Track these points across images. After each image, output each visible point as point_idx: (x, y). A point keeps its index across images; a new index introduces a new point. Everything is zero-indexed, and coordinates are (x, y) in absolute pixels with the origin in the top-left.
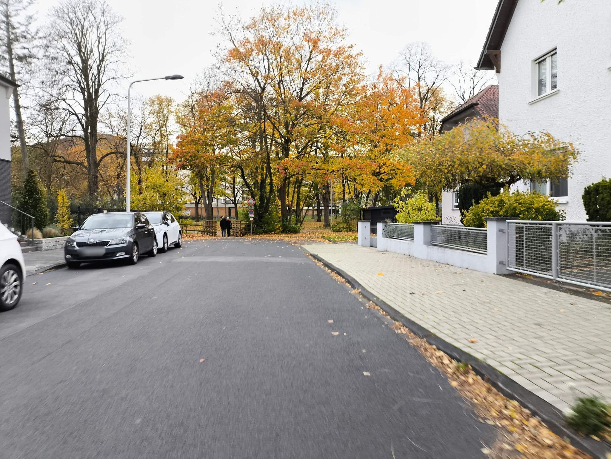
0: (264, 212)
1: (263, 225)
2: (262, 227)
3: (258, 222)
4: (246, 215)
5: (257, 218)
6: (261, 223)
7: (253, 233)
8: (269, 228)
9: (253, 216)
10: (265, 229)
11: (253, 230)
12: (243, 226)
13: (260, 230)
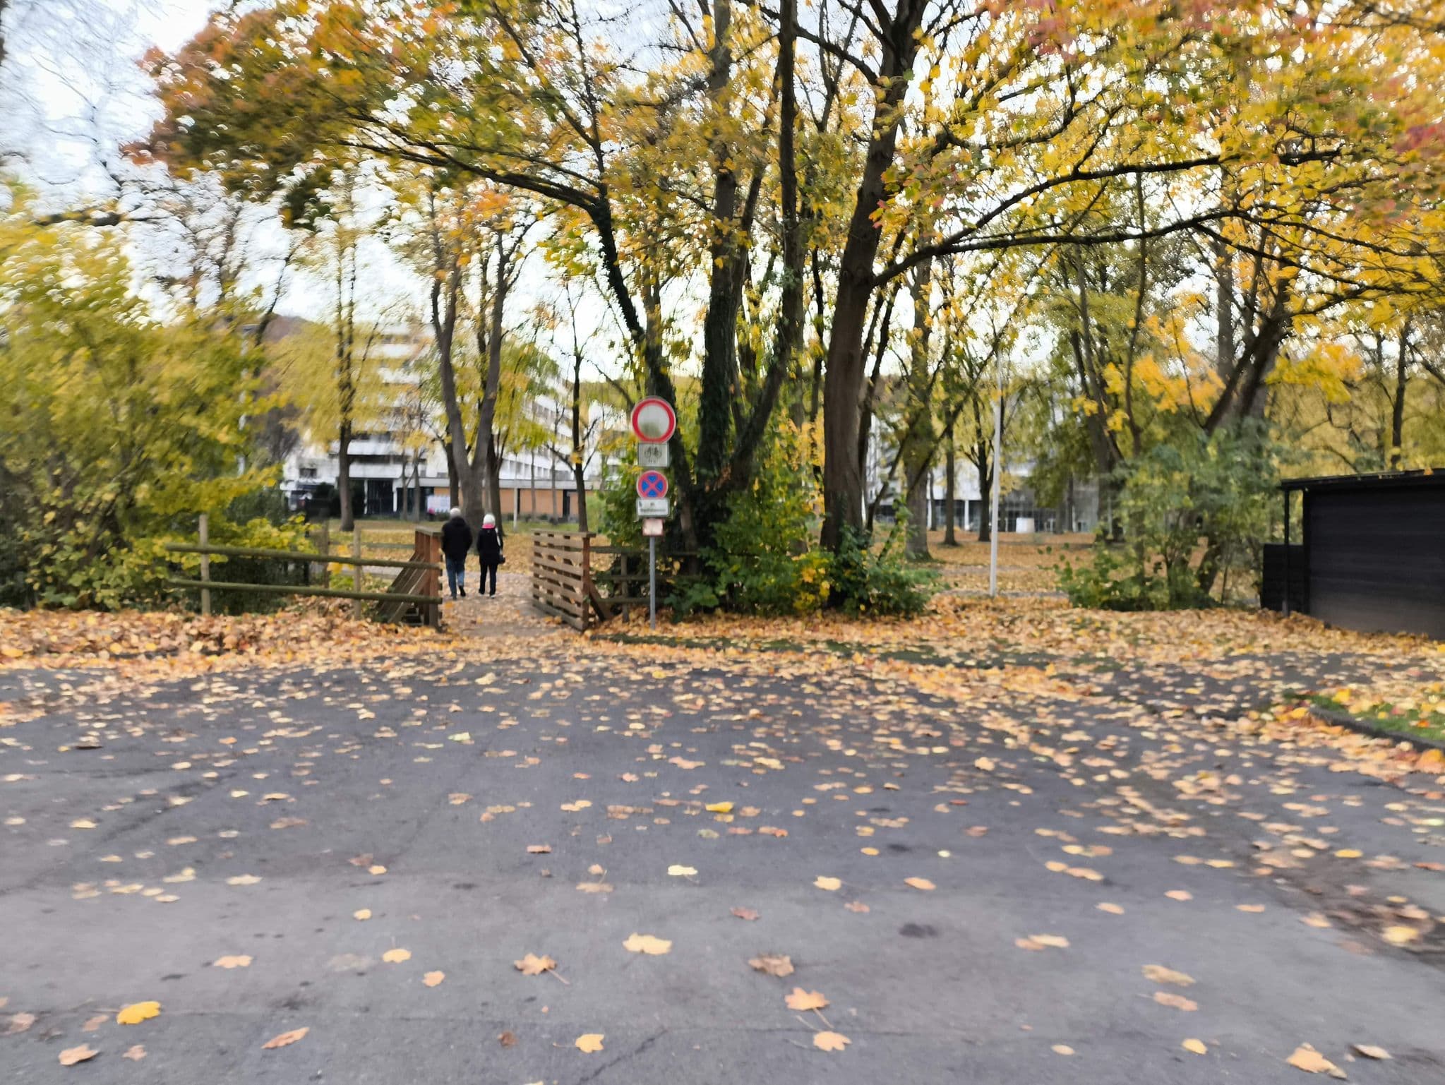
0: (727, 487)
1: (719, 565)
2: (712, 577)
3: (691, 541)
4: (620, 504)
5: (685, 523)
6: (704, 552)
7: (659, 607)
8: (753, 581)
9: (661, 506)
10: (730, 587)
11: (663, 589)
12: (602, 563)
13: (701, 594)
